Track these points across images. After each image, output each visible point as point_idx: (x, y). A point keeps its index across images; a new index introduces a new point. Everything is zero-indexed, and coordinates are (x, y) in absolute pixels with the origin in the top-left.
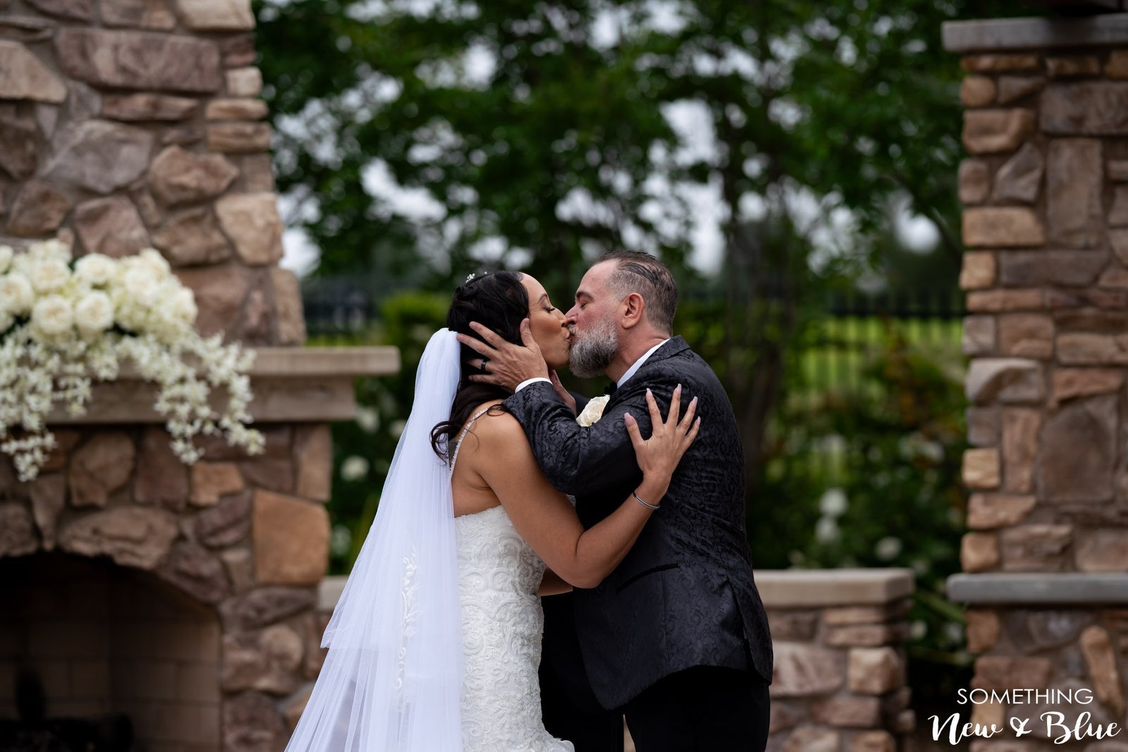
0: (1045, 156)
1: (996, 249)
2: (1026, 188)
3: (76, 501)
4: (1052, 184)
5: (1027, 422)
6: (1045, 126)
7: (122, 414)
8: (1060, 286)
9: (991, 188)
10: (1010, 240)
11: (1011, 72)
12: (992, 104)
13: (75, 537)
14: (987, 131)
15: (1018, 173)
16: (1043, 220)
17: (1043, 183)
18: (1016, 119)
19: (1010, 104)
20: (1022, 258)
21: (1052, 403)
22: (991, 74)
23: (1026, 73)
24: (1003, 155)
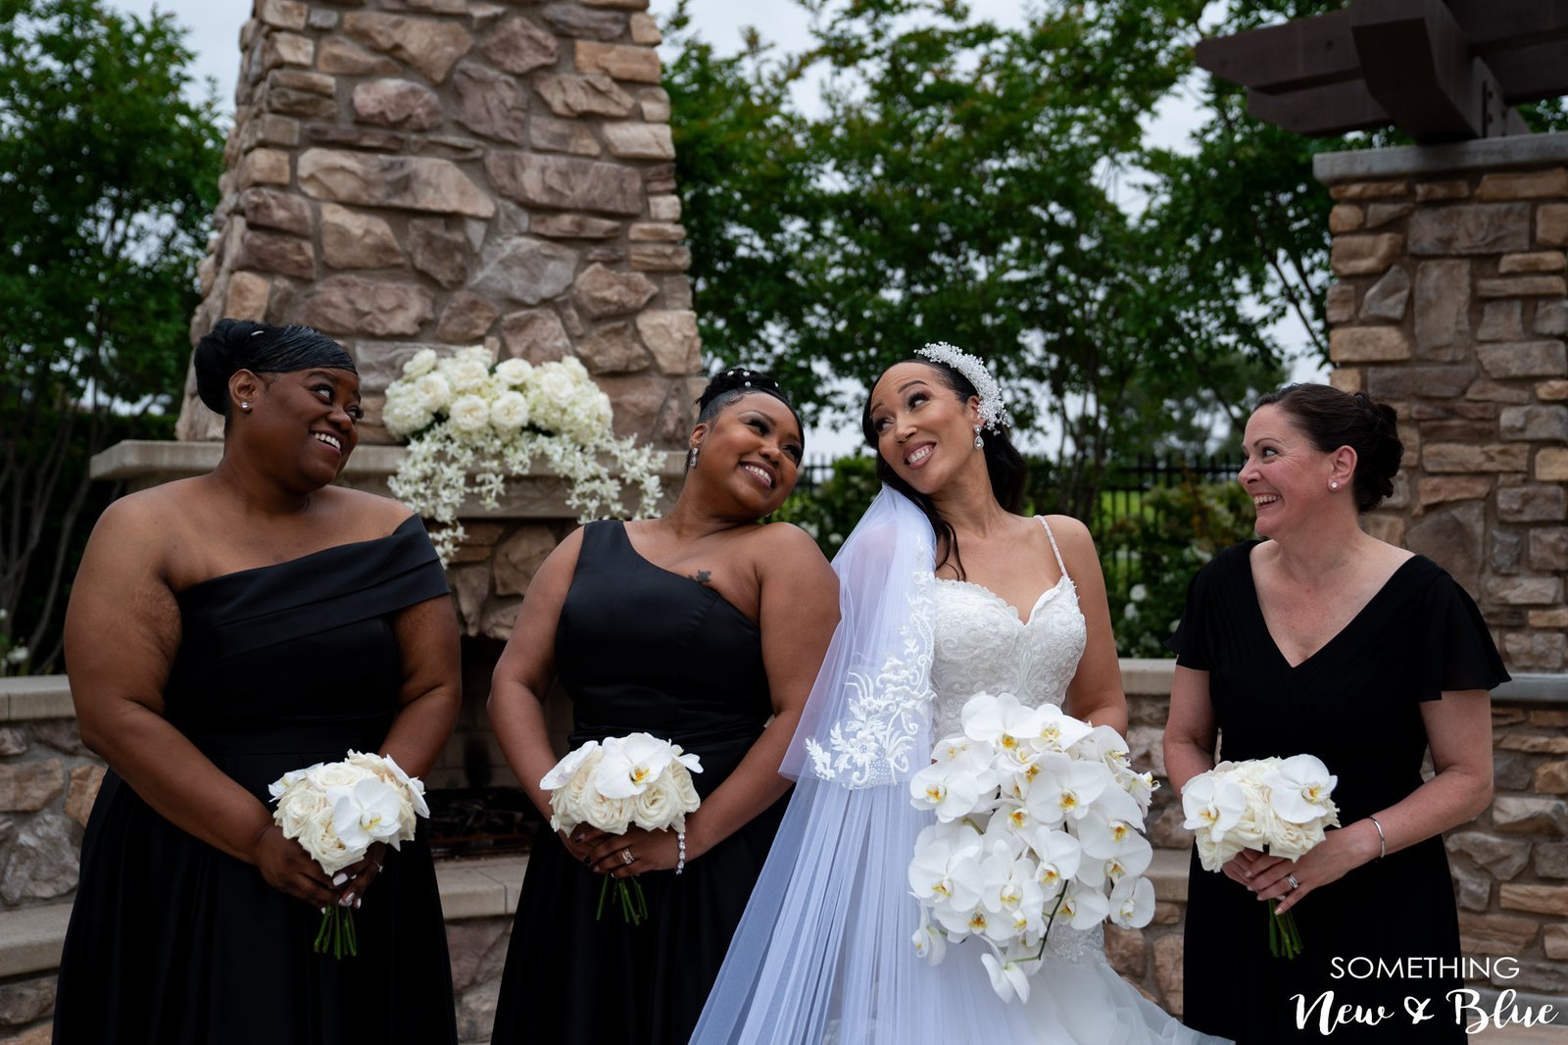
0: (1412, 277)
1: (1362, 365)
2: (1394, 307)
3: (500, 591)
4: (1419, 303)
5: (1392, 525)
6: (1412, 248)
7: (543, 510)
8: (1427, 399)
9: (1358, 309)
10: (1377, 356)
11: (1378, 199)
12: (1360, 230)
13: (498, 625)
14: (1355, 255)
15: (1386, 294)
16: (1411, 337)
17: (1410, 302)
18: (1384, 243)
19: (1378, 229)
20: (1389, 372)
21: (1417, 510)
22: (1359, 201)
23: (1395, 199)
24: (1371, 276)
